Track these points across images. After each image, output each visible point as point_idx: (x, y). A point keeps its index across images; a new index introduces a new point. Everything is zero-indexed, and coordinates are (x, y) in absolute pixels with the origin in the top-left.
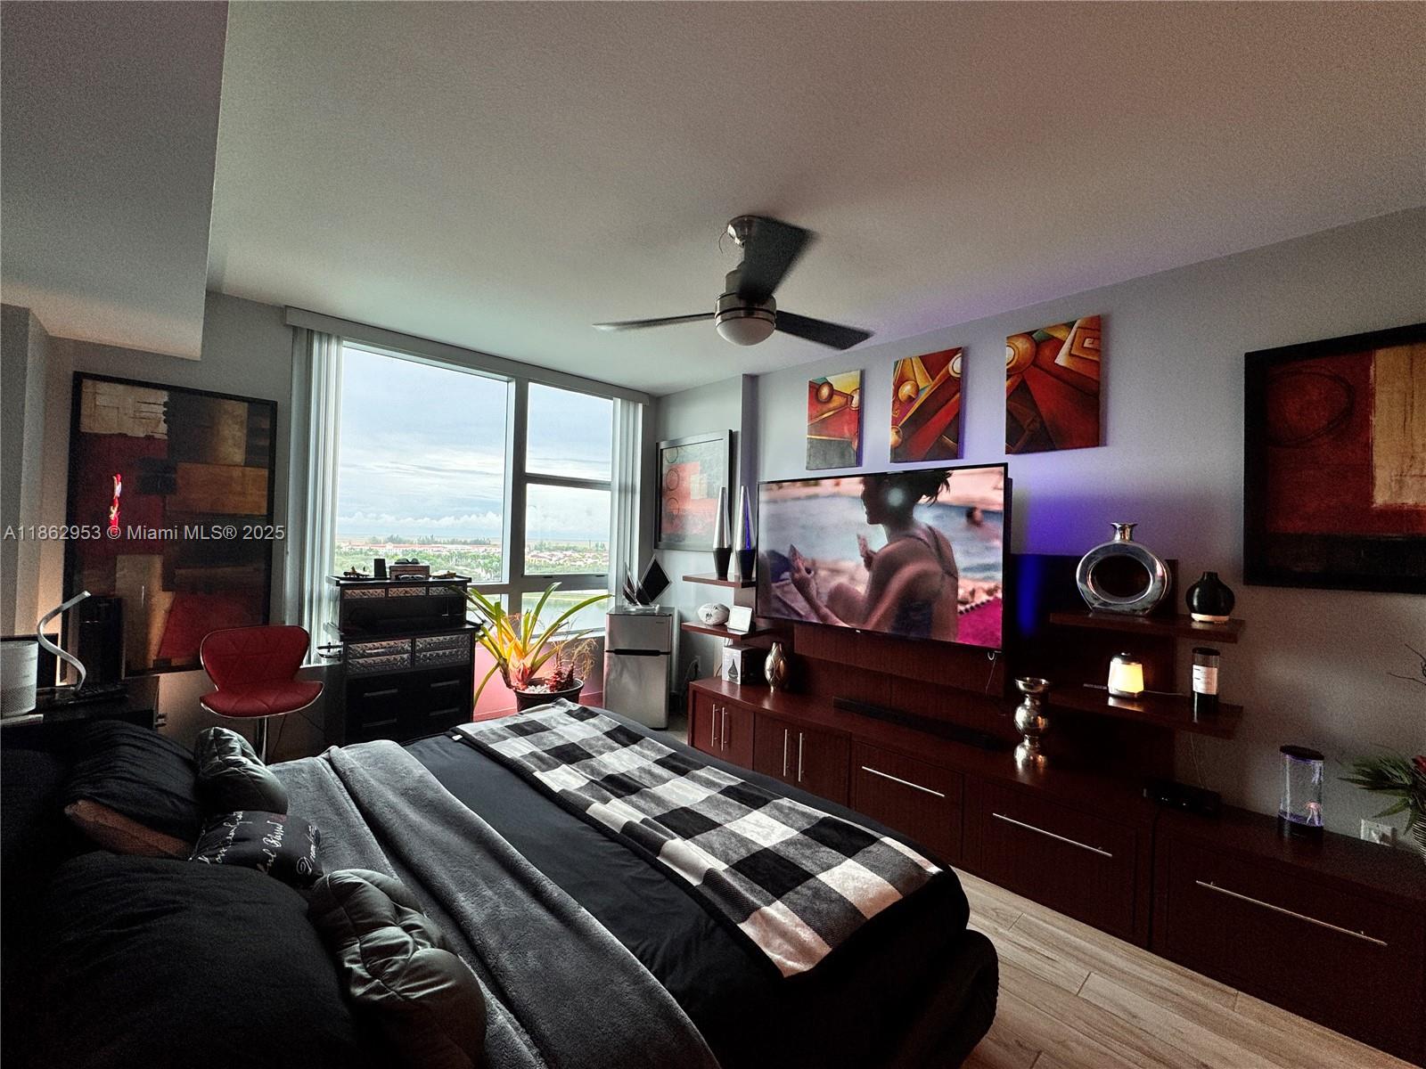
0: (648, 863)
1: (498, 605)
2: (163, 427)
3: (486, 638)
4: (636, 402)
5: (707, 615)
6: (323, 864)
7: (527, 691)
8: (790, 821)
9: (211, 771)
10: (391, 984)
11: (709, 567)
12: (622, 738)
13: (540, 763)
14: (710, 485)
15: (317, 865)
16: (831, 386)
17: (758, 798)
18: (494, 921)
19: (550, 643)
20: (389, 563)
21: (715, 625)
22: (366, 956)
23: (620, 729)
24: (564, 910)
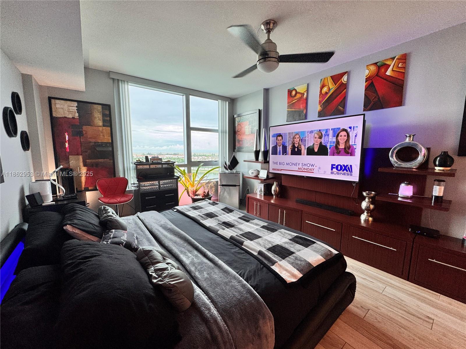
0: (239, 248)
1: (184, 170)
2: (77, 115)
3: (181, 181)
4: (226, 101)
5: (252, 173)
6: (139, 245)
7: (195, 198)
8: (285, 236)
9: (104, 218)
10: (164, 279)
11: (253, 157)
12: (227, 211)
13: (202, 218)
14: (252, 129)
15: (138, 245)
16: (296, 90)
17: (274, 229)
18: (193, 263)
19: (201, 183)
20: (150, 157)
21: (255, 176)
22: (156, 271)
23: (226, 208)
24: (214, 260)
